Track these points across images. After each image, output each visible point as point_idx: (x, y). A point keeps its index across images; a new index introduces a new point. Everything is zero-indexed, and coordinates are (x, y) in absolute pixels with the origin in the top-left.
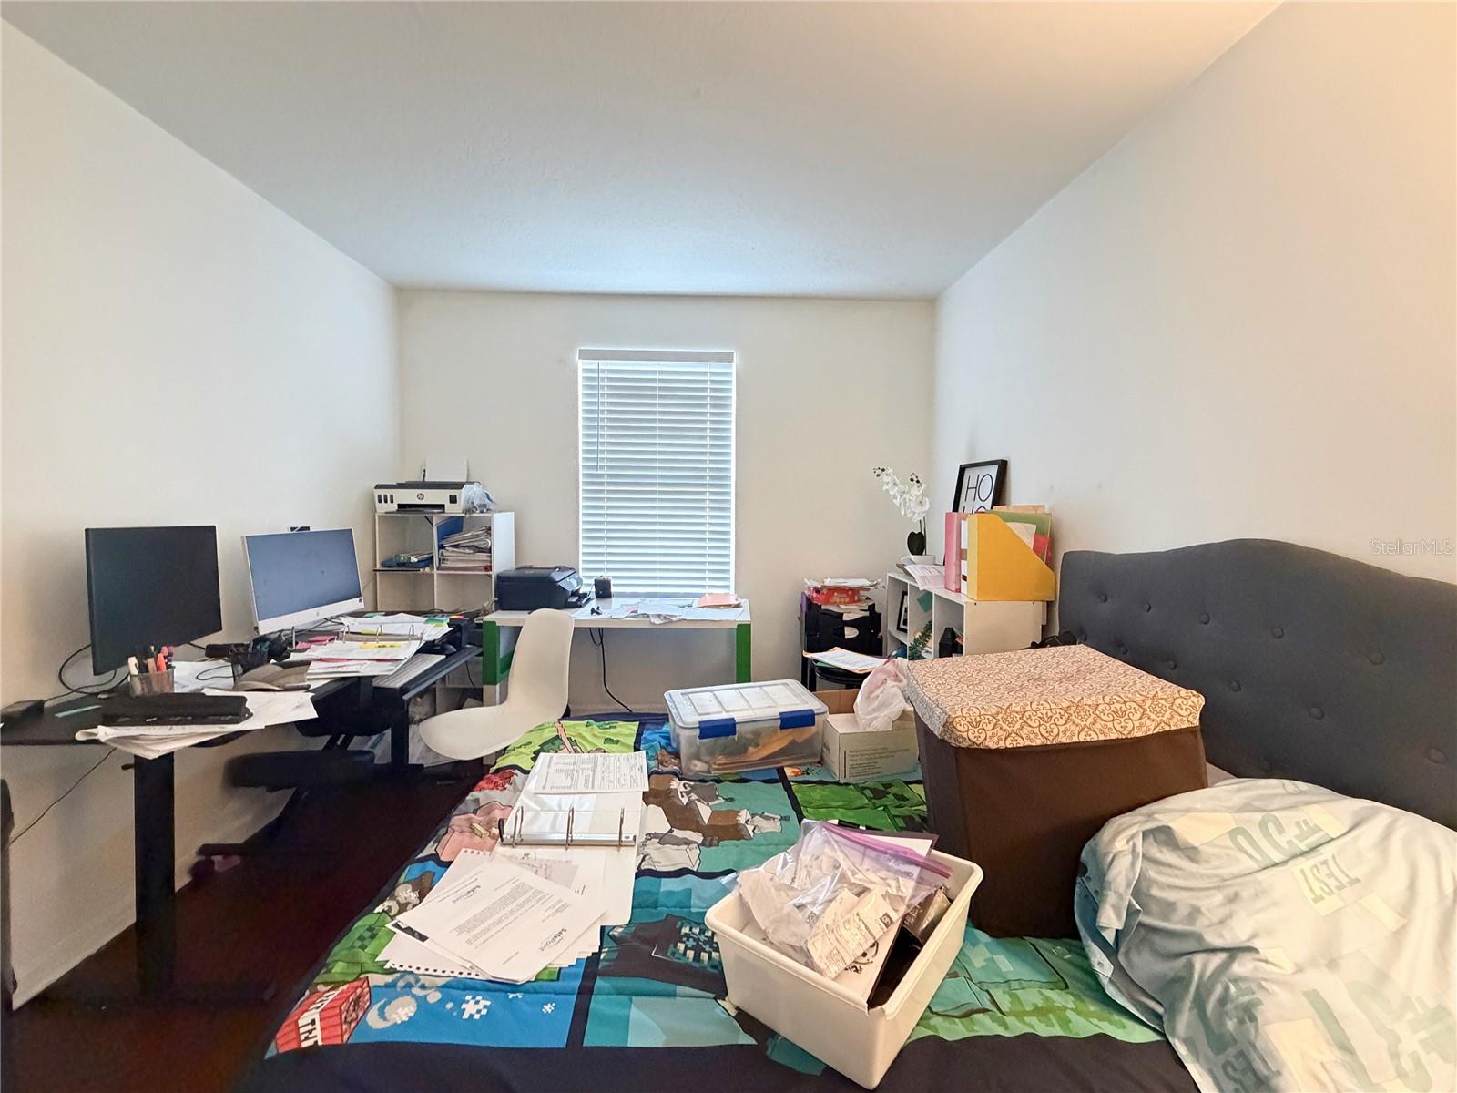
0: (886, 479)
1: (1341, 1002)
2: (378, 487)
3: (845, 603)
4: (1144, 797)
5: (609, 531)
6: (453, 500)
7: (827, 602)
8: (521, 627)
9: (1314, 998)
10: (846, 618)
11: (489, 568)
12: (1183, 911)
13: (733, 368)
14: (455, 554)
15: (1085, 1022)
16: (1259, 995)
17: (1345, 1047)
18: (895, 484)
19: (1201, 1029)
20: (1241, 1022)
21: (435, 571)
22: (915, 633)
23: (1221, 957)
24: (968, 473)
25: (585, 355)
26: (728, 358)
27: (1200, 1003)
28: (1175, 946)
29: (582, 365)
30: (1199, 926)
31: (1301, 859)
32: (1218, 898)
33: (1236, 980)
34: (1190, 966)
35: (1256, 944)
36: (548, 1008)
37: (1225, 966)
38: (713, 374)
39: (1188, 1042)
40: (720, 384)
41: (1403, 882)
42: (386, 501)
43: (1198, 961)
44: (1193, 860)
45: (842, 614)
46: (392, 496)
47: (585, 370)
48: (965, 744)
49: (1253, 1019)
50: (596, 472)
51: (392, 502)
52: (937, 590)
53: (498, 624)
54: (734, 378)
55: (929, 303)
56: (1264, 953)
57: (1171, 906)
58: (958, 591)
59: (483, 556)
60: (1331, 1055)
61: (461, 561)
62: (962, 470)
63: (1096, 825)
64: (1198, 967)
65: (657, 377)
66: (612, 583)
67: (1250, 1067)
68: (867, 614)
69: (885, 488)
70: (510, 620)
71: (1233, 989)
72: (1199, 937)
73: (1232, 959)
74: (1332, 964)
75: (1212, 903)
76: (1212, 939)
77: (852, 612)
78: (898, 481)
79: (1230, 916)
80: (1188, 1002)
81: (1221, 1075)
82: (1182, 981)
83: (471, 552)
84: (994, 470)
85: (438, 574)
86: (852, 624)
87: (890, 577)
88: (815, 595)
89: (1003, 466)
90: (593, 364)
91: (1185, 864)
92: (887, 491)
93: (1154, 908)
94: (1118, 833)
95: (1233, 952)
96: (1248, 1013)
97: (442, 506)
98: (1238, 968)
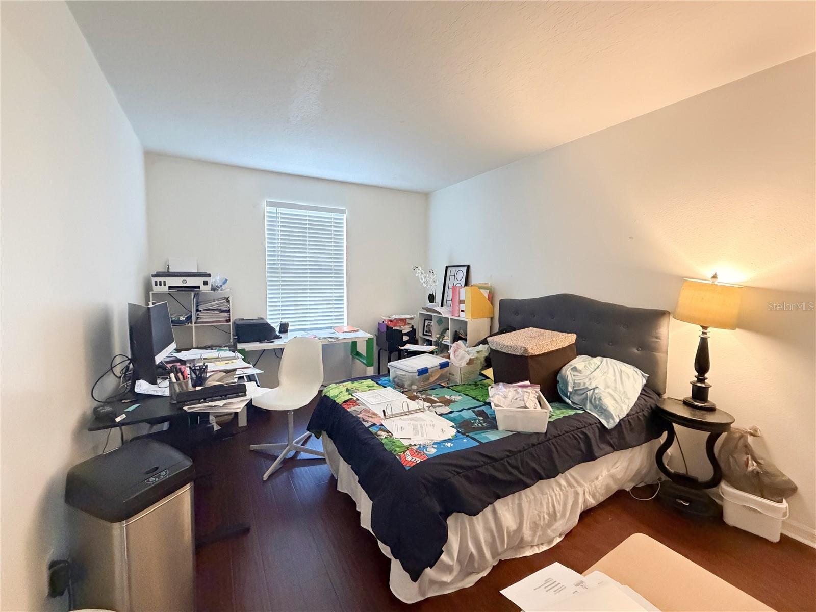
0: (417, 271)
1: (613, 393)
2: (154, 276)
3: (403, 326)
4: (566, 362)
5: (282, 298)
6: (206, 283)
7: (395, 326)
8: (283, 349)
9: (609, 393)
10: (404, 332)
11: (228, 321)
12: (582, 384)
13: (345, 217)
14: (208, 314)
15: (571, 412)
16: (601, 395)
17: (615, 400)
18: (422, 273)
19: (592, 406)
20: (599, 401)
21: (193, 325)
22: (436, 335)
23: (592, 390)
24: (449, 269)
25: (270, 204)
26: (343, 212)
27: (591, 402)
28: (582, 392)
29: (267, 209)
30: (587, 386)
31: (597, 370)
32: (587, 380)
33: (597, 394)
34: (587, 394)
35: (598, 386)
36: (465, 440)
37: (594, 392)
38: (334, 219)
39: (590, 410)
40: (338, 225)
41: (612, 371)
42: (160, 285)
43: (588, 393)
44: (581, 373)
45: (402, 330)
46: (165, 282)
47: (268, 212)
48: (530, 355)
49: (601, 400)
50: (276, 267)
51: (165, 285)
52: (450, 316)
53: (246, 350)
54: (345, 222)
55: (426, 196)
56: (600, 387)
57: (580, 384)
58: (459, 316)
59: (225, 314)
60: (614, 402)
61: (211, 318)
62: (447, 268)
63: (558, 371)
64: (589, 394)
65: (307, 218)
66: (290, 324)
67: (602, 408)
68: (411, 329)
69: (417, 275)
70: (254, 347)
71: (596, 396)
72: (587, 388)
73: (594, 390)
74: (609, 387)
75: (586, 381)
76: (590, 388)
77: (406, 330)
78: (423, 272)
79: (591, 382)
80: (588, 402)
81: (597, 412)
82: (586, 398)
83: (218, 312)
84: (465, 269)
85: (195, 326)
86: (406, 334)
87: (420, 313)
88: (389, 323)
89: (468, 267)
90: (274, 209)
91: (579, 374)
92: (418, 276)
93: (577, 386)
94: (566, 371)
95: (594, 389)
96: (600, 399)
97: (199, 287)
98: (596, 391)
